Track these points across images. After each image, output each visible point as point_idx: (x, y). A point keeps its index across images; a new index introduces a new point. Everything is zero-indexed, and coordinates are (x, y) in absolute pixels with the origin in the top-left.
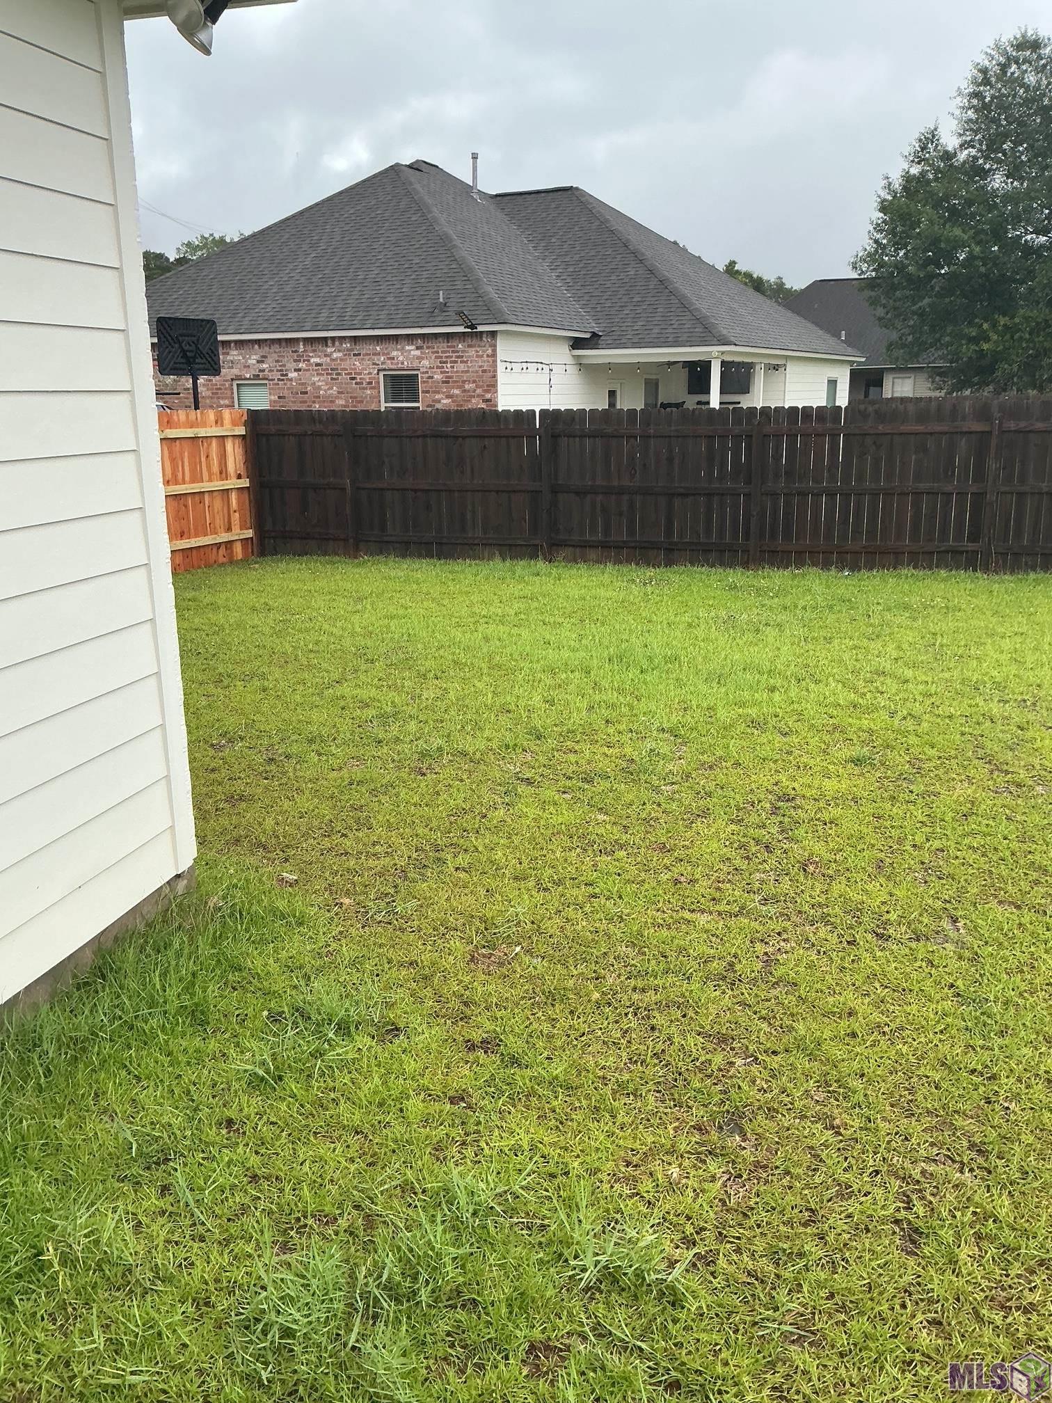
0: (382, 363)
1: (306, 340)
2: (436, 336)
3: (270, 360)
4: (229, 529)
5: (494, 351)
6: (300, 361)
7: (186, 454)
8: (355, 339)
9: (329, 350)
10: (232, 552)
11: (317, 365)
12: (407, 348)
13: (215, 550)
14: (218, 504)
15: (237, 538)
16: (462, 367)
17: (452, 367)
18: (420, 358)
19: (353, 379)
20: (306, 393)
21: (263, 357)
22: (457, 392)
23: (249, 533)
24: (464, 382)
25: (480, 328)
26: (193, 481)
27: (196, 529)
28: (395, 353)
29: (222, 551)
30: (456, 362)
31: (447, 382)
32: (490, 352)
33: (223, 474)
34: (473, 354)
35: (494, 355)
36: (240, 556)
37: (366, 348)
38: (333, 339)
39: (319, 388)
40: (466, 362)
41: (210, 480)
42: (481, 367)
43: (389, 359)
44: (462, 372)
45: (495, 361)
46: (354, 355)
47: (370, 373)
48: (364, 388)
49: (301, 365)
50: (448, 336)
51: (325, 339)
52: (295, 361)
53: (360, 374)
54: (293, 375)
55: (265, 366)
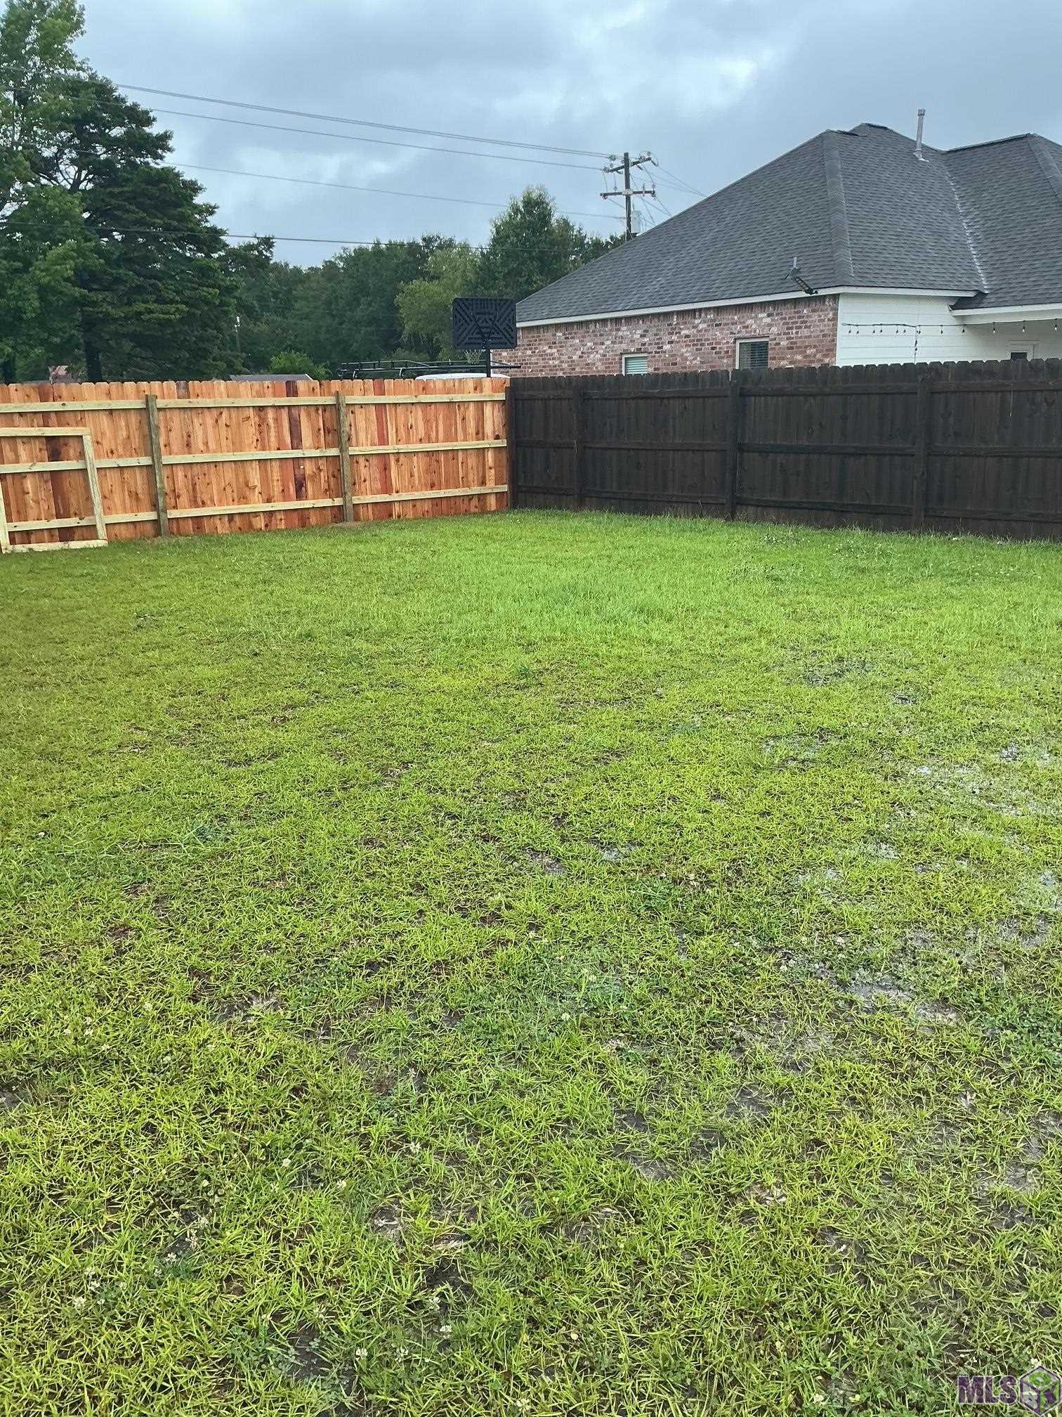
0: (739, 332)
1: (679, 313)
2: (785, 302)
3: (650, 334)
4: (483, 483)
5: (836, 315)
6: (672, 334)
7: (441, 416)
8: (718, 310)
9: (697, 322)
10: (485, 503)
11: (687, 336)
12: (760, 316)
13: (466, 501)
14: (472, 461)
15: (490, 491)
16: (805, 332)
17: (797, 333)
18: (770, 325)
19: (713, 348)
20: (675, 364)
21: (645, 331)
22: (799, 357)
23: (505, 488)
24: (806, 347)
25: (822, 292)
26: (447, 439)
27: (447, 481)
28: (749, 322)
29: (475, 502)
30: (800, 327)
31: (792, 348)
32: (831, 315)
33: (480, 434)
34: (815, 318)
35: (835, 319)
36: (493, 508)
37: (727, 318)
38: (700, 310)
39: (686, 359)
40: (809, 327)
41: (465, 439)
42: (822, 331)
43: (744, 327)
44: (806, 337)
45: (835, 325)
46: (717, 325)
47: (728, 343)
48: (723, 358)
49: (674, 337)
50: (796, 301)
51: (694, 311)
52: (669, 334)
53: (719, 343)
54: (666, 347)
55: (646, 340)
